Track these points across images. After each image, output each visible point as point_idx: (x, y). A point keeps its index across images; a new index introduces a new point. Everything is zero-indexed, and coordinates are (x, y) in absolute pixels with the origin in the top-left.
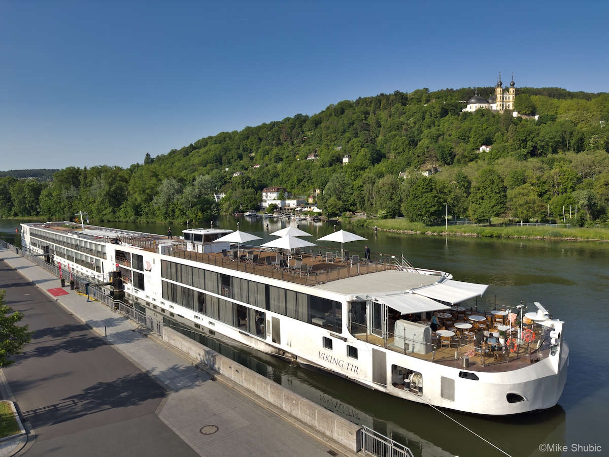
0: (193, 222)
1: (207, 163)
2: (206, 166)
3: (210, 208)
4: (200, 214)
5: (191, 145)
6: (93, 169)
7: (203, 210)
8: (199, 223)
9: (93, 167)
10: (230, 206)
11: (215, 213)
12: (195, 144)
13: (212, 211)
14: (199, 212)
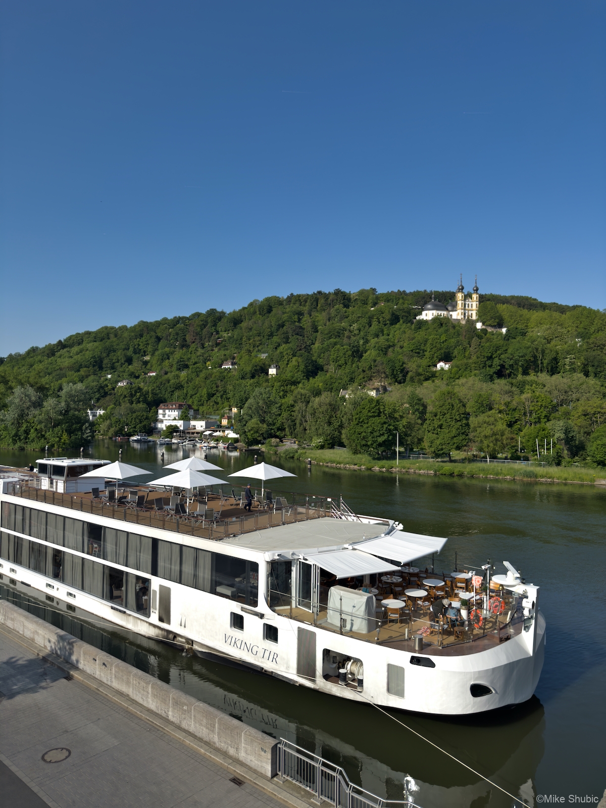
0: (55, 448)
1: (81, 366)
2: (79, 371)
3: (80, 429)
4: (65, 437)
5: (60, 341)
7: (70, 432)
8: (63, 450)
10: (110, 426)
11: (88, 437)
12: (65, 340)
13: (83, 434)
14: (65, 435)
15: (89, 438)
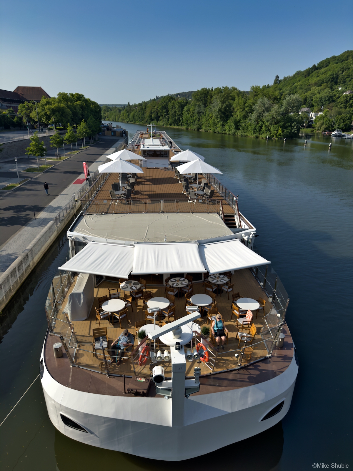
0: (274, 138)
3: (291, 126)
4: (280, 131)
5: (314, 65)
6: (216, 89)
7: (284, 127)
9: (216, 88)
12: (318, 64)
13: (292, 129)
14: (280, 129)
15: (296, 132)
